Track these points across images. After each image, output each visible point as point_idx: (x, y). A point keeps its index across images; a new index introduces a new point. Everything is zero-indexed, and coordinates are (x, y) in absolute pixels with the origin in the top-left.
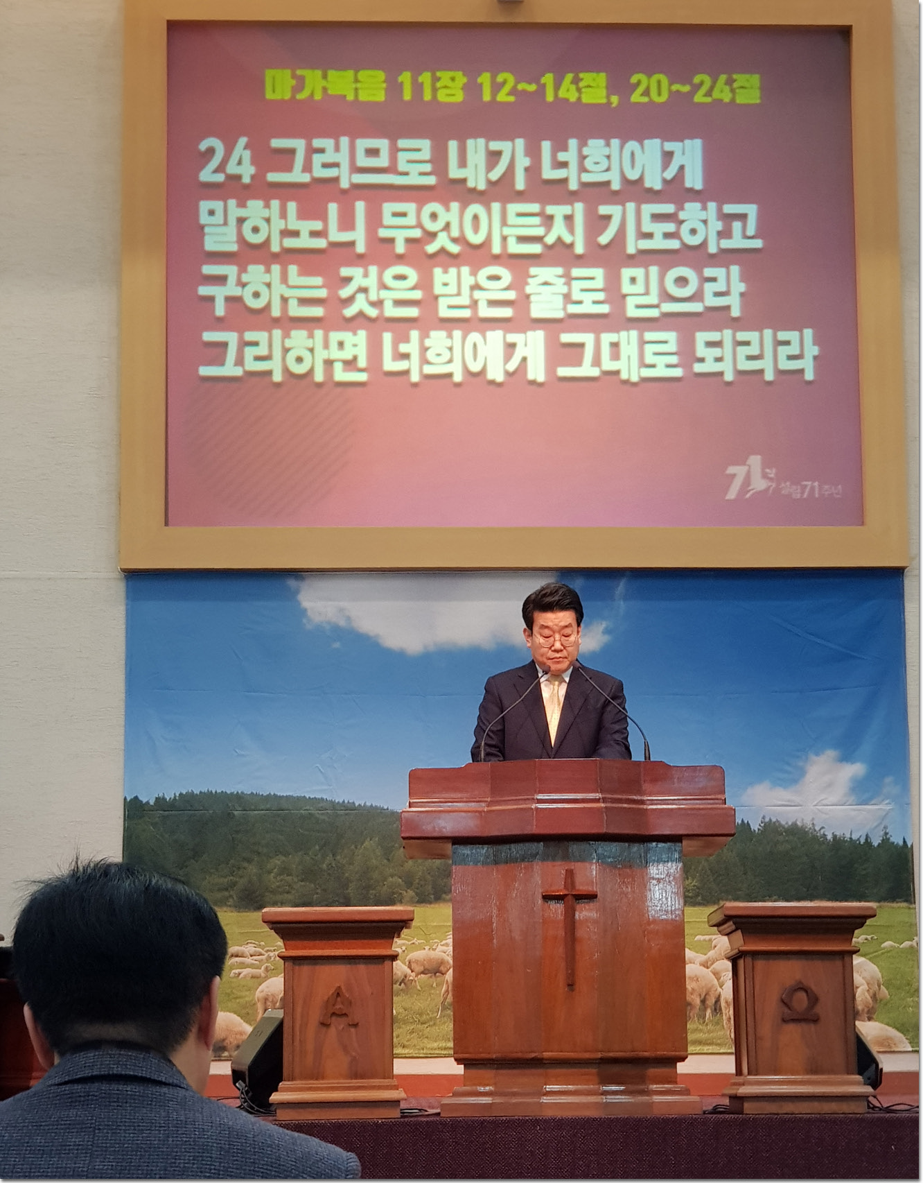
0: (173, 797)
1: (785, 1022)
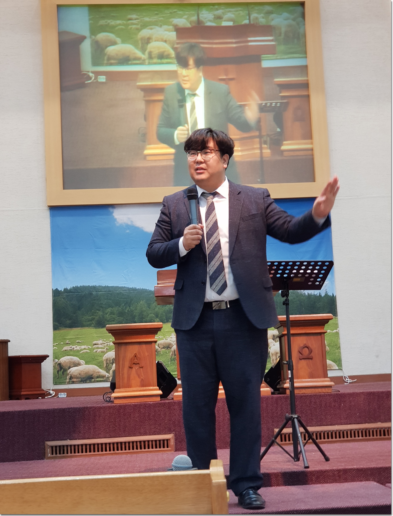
0: (70, 288)
1: (300, 359)
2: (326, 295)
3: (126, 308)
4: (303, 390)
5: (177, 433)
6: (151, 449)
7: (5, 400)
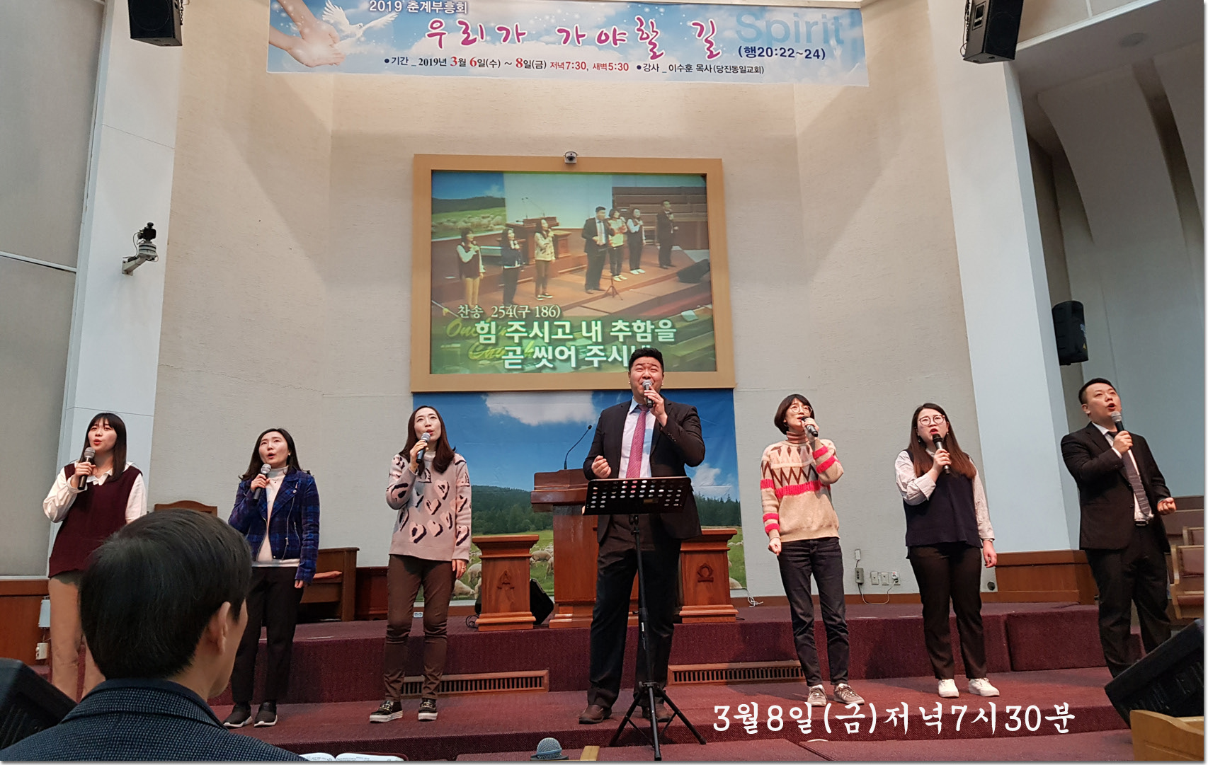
1: (699, 581)
2: (729, 500)
3: (496, 513)
4: (702, 619)
5: (553, 669)
6: (520, 689)
7: (349, 621)
